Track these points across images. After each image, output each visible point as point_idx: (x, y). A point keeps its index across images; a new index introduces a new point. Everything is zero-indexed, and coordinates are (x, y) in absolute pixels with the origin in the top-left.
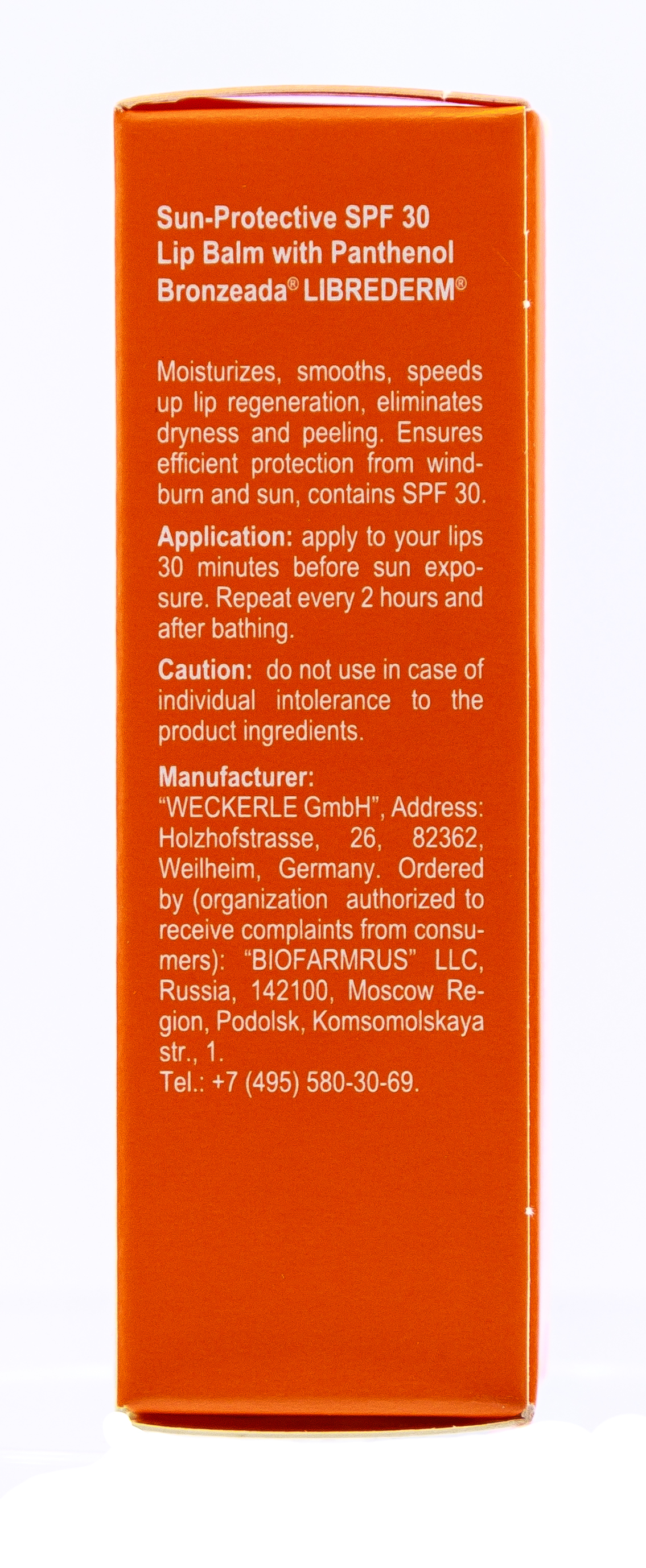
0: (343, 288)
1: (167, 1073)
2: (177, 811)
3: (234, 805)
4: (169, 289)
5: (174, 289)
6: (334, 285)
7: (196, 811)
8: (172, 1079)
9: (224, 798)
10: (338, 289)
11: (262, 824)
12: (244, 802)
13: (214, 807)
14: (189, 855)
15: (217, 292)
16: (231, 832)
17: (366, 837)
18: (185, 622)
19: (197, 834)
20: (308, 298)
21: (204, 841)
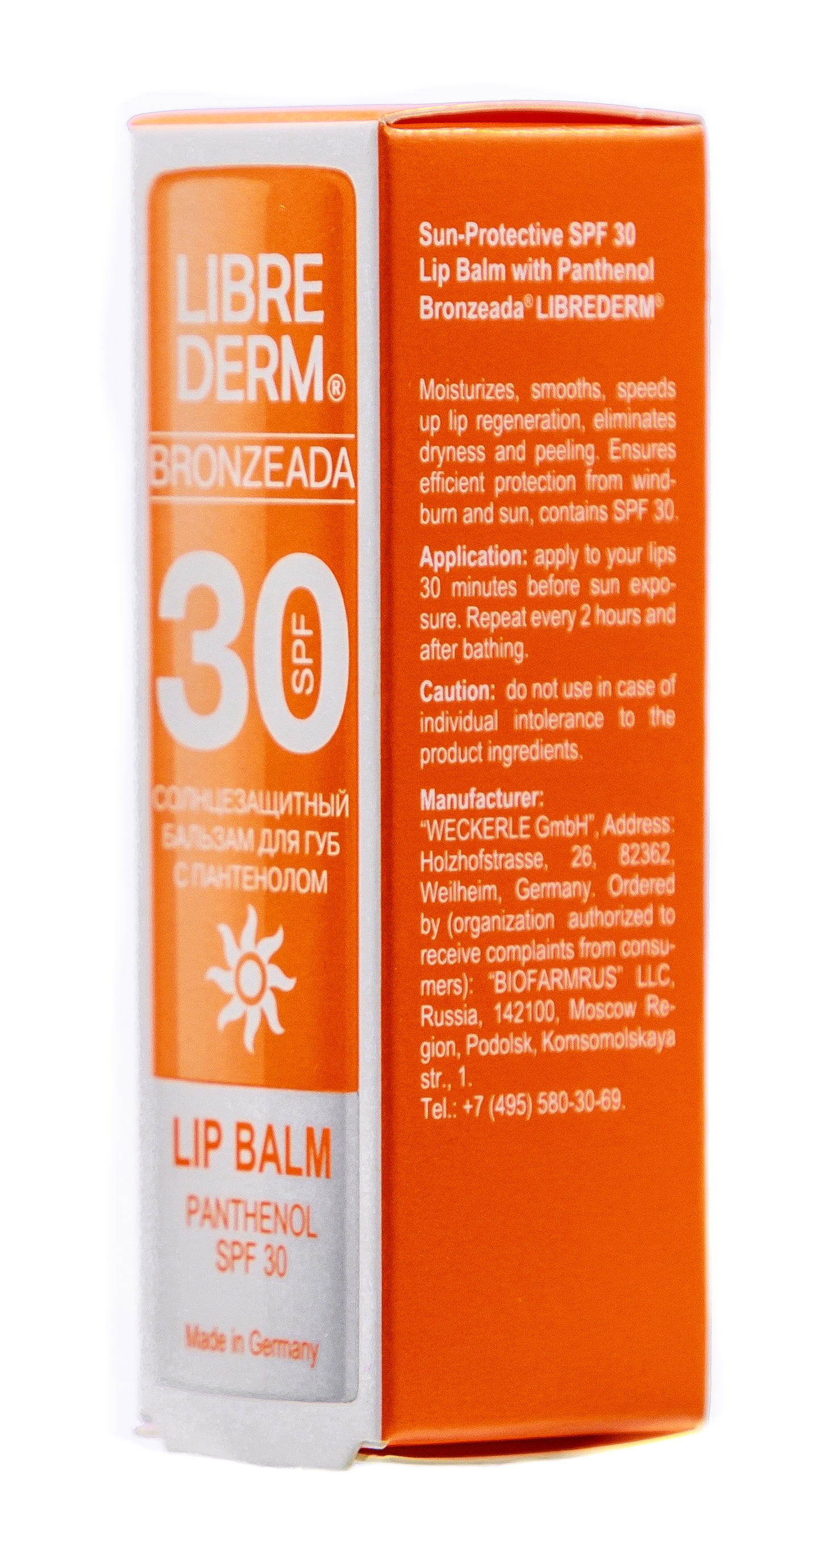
0: (568, 306)
1: (426, 1100)
2: (435, 835)
3: (480, 827)
4: (429, 307)
5: (433, 307)
6: (561, 302)
7: (451, 834)
8: (431, 1104)
9: (473, 820)
10: (563, 306)
11: (502, 845)
12: (489, 824)
13: (465, 829)
14: (444, 879)
15: (468, 309)
16: (477, 853)
17: (583, 857)
18: (442, 643)
19: (451, 857)
20: (540, 316)
21: (456, 866)
